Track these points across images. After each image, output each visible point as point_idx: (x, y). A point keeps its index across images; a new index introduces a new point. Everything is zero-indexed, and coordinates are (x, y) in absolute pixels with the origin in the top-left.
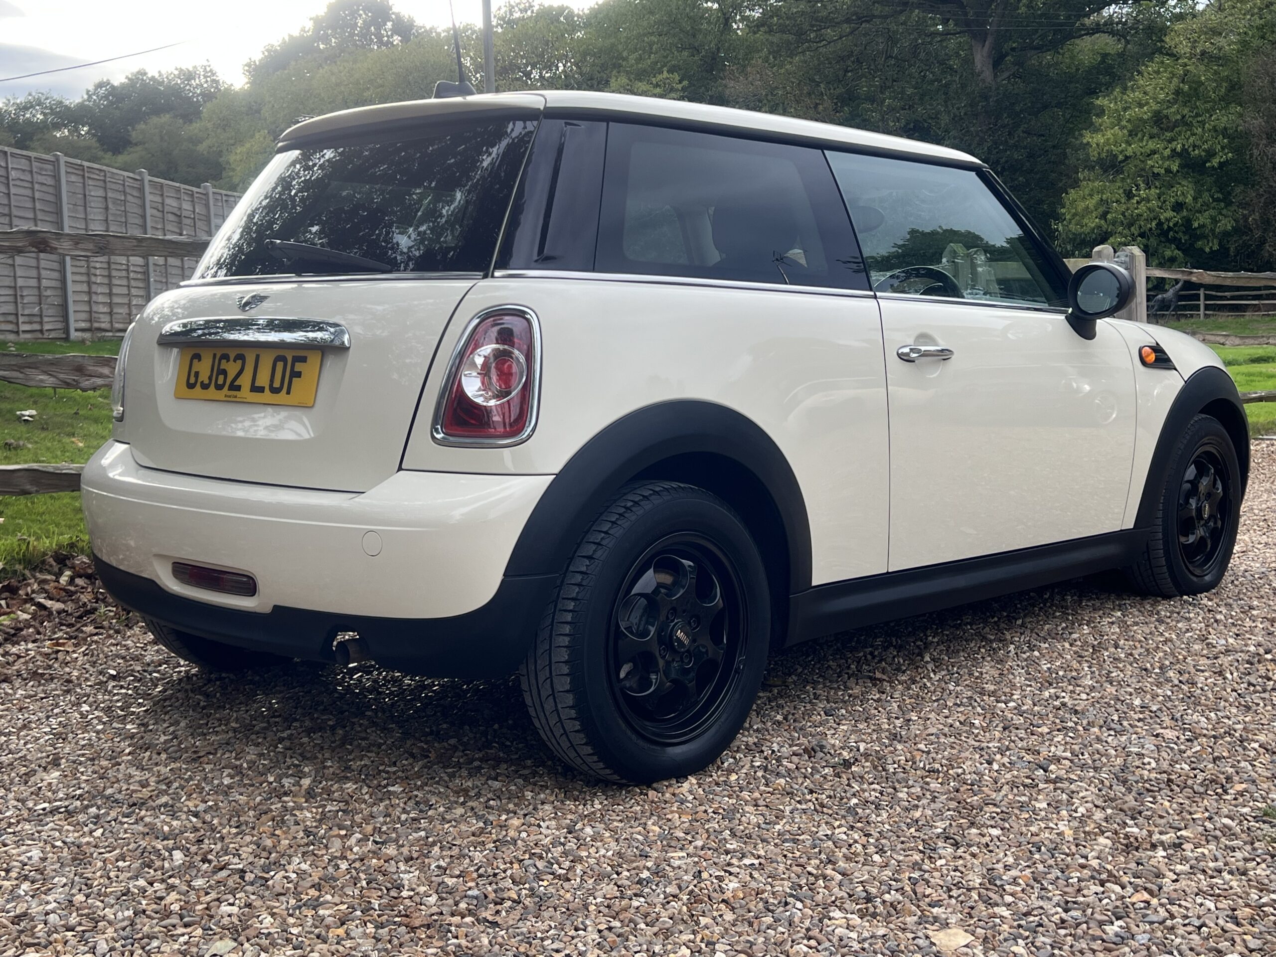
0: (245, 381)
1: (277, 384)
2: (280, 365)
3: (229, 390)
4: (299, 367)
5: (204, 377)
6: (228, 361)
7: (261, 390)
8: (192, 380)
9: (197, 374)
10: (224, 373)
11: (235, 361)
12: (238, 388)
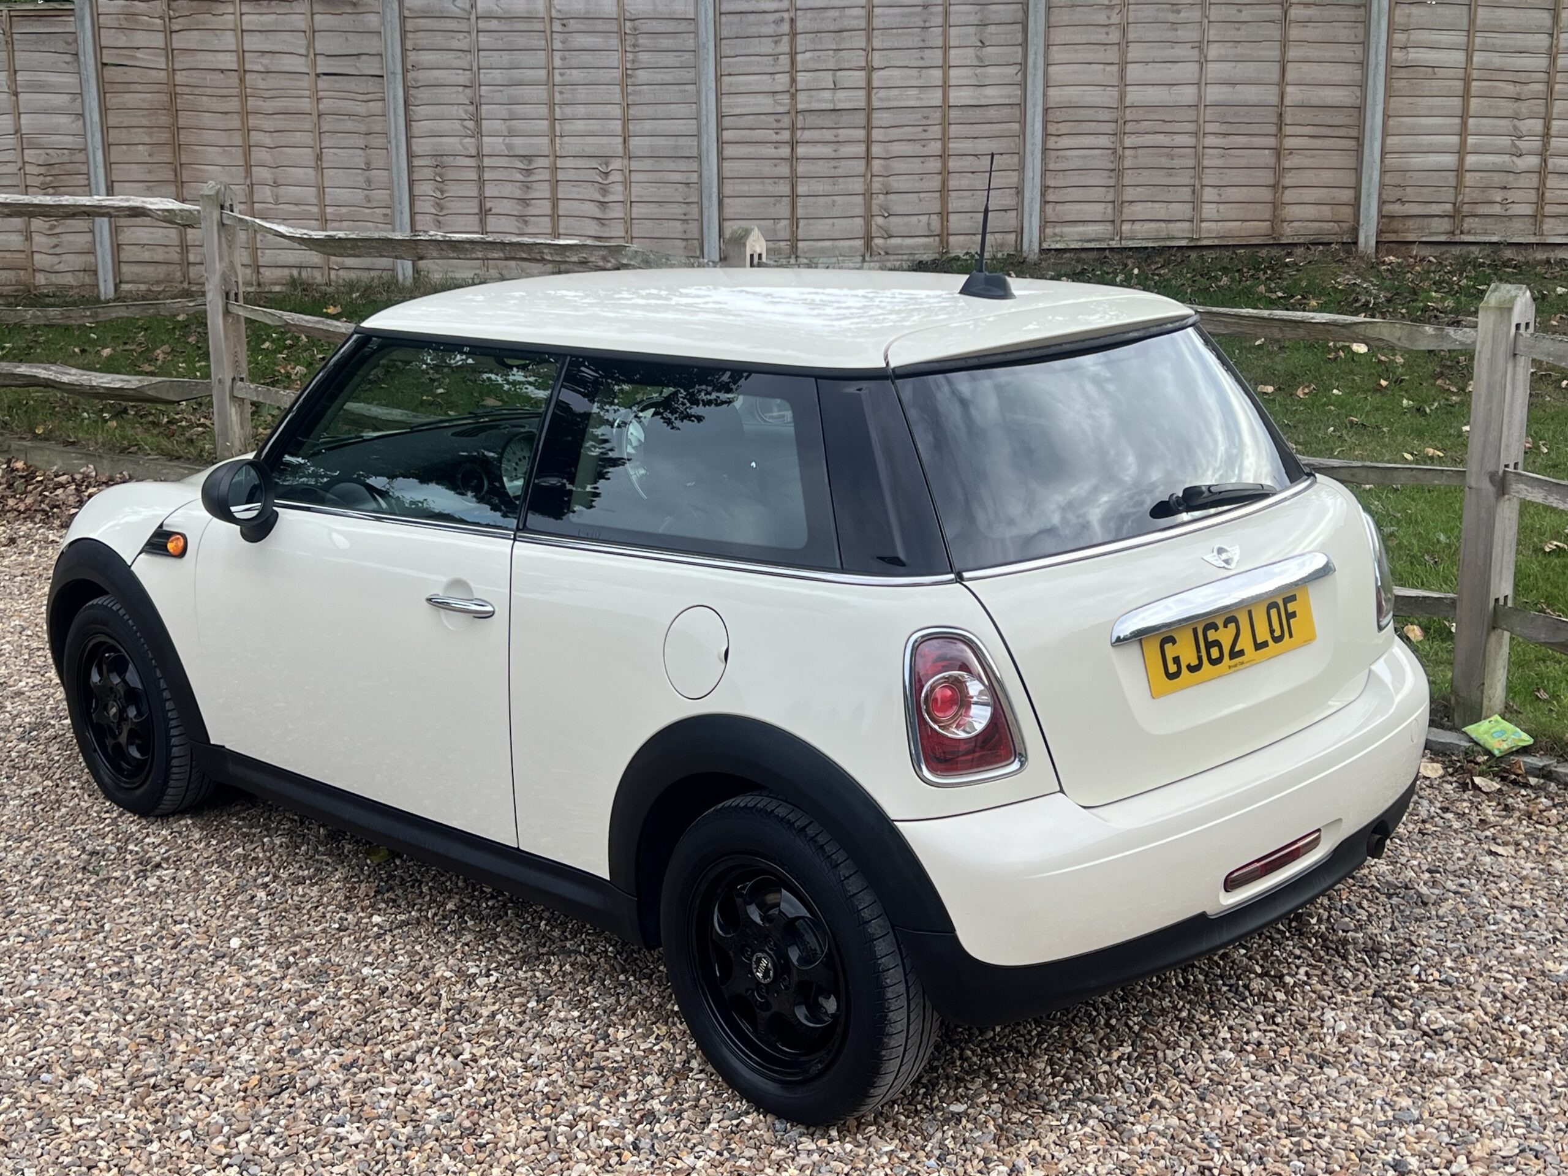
0: (1245, 642)
1: (1277, 633)
2: (1274, 612)
3: (1231, 659)
4: (1291, 607)
5: (1189, 656)
6: (1216, 629)
7: (1265, 644)
8: (1172, 668)
9: (1176, 660)
10: (1217, 643)
11: (1225, 626)
12: (1241, 653)
